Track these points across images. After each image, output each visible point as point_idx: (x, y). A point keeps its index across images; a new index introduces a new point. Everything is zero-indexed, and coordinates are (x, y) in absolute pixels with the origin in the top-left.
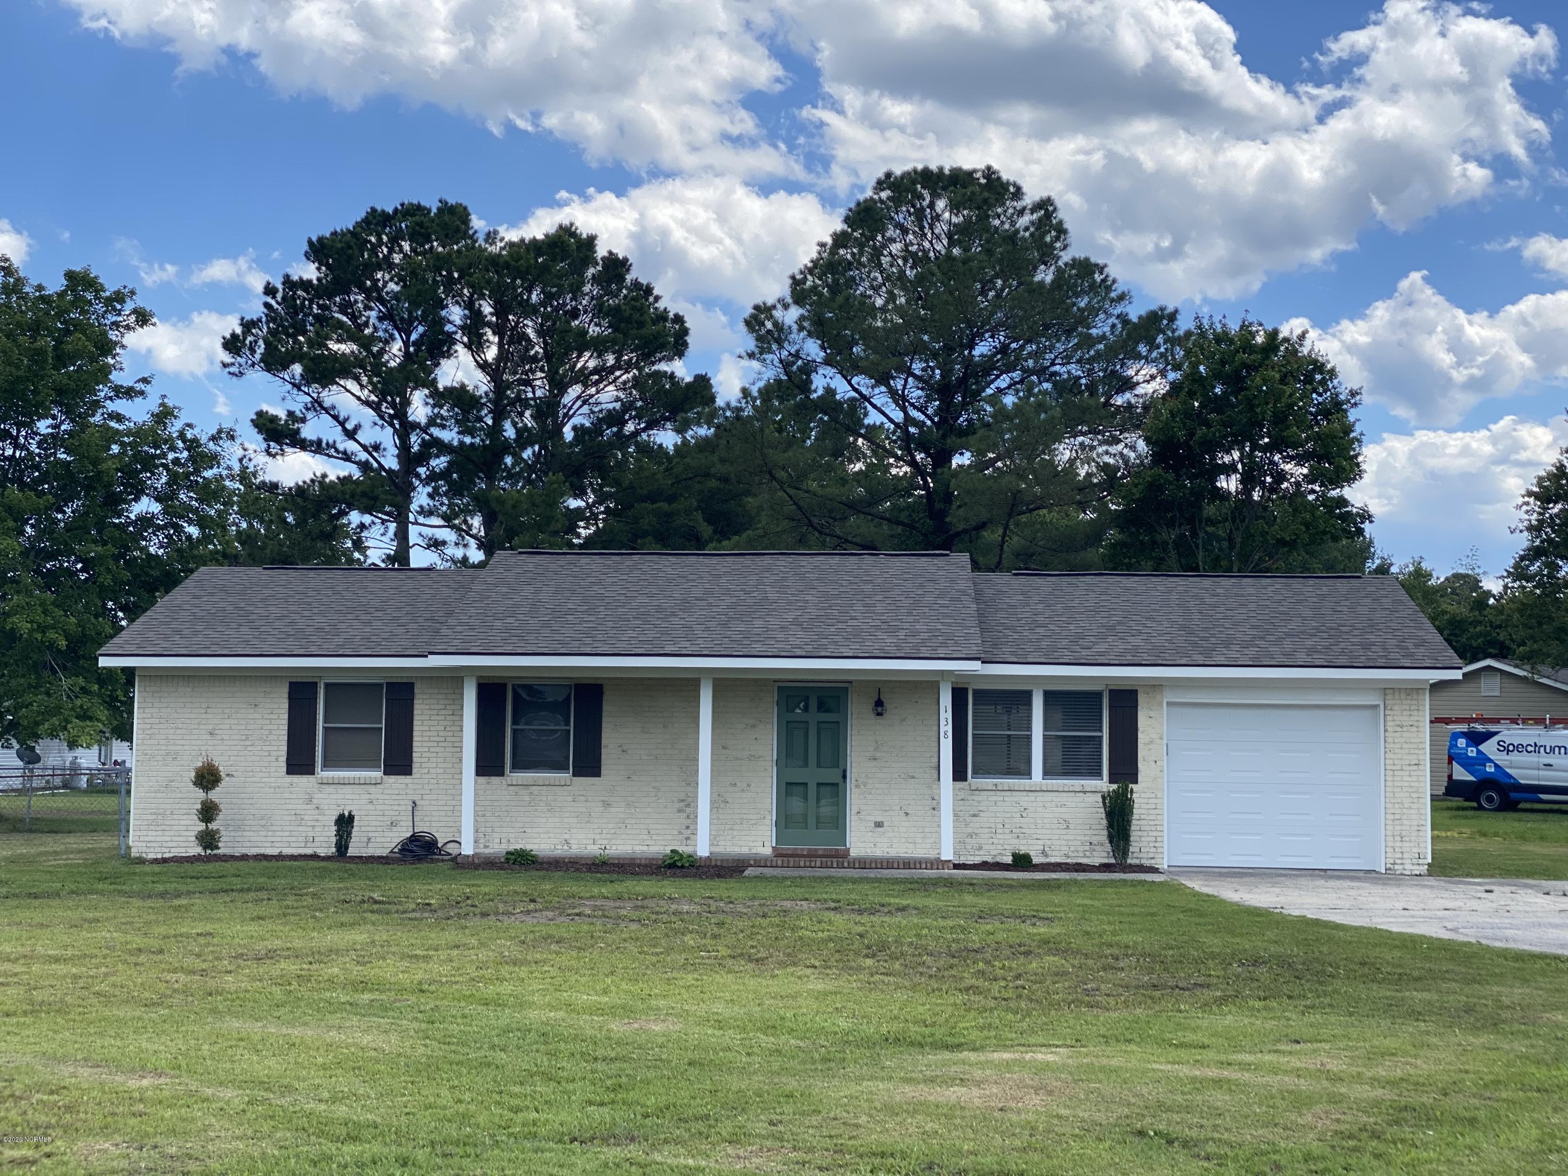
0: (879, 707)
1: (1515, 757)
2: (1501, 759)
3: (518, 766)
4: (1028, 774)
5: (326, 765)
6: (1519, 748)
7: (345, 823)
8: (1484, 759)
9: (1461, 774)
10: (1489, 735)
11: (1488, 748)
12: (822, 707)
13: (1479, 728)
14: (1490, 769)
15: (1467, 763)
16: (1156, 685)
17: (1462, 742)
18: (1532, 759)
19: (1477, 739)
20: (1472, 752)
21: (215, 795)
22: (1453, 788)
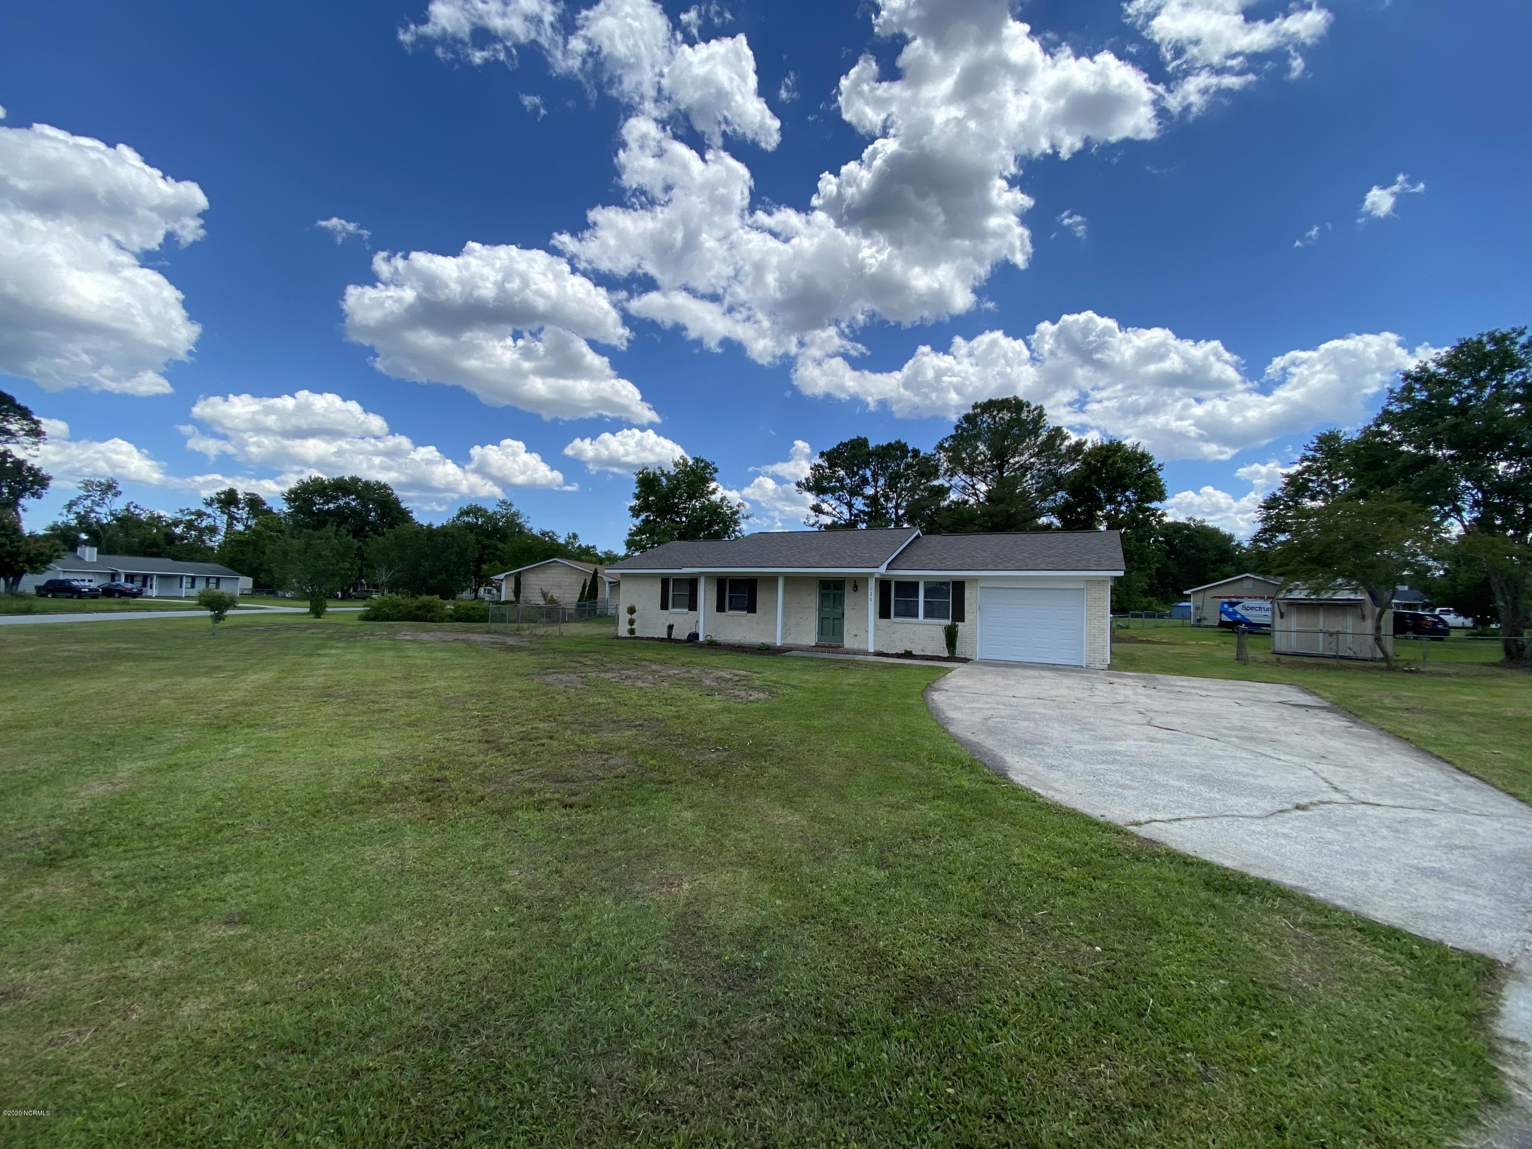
0: (856, 587)
1: (1250, 612)
2: (1244, 612)
3: (731, 608)
4: (916, 616)
5: (673, 607)
6: (1251, 608)
7: (671, 627)
8: (1236, 613)
9: (1225, 618)
10: (1237, 603)
11: (1238, 608)
12: (836, 588)
13: (1234, 600)
14: (1238, 616)
15: (1228, 614)
16: (975, 580)
17: (1226, 606)
18: (1258, 613)
19: (1233, 604)
20: (1231, 610)
21: (634, 616)
22: (1222, 624)
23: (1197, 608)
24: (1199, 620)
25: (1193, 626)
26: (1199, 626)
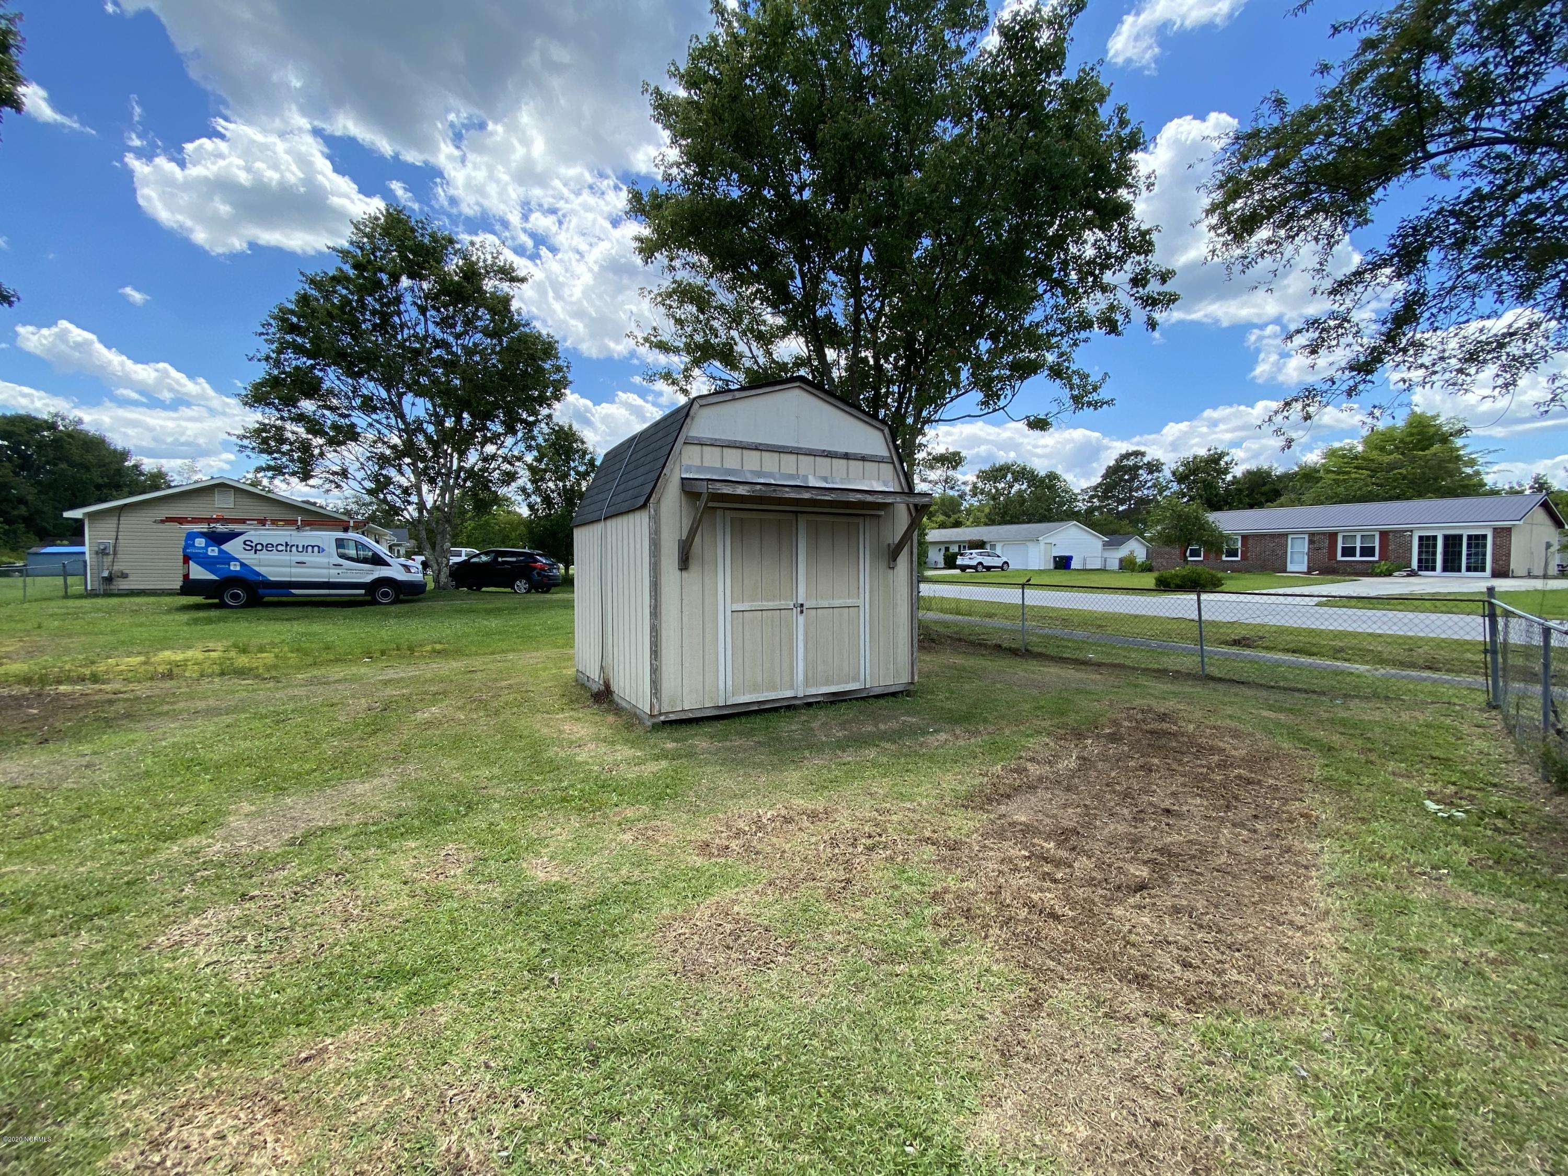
1: (264, 556)
2: (249, 558)
6: (268, 547)
8: (227, 558)
9: (198, 572)
10: (233, 535)
11: (233, 547)
13: (220, 528)
14: (235, 567)
15: (206, 562)
17: (200, 542)
18: (285, 557)
19: (218, 539)
20: (213, 552)
22: (190, 587)
23: (102, 552)
24: (109, 580)
25: (93, 594)
26: (108, 594)
